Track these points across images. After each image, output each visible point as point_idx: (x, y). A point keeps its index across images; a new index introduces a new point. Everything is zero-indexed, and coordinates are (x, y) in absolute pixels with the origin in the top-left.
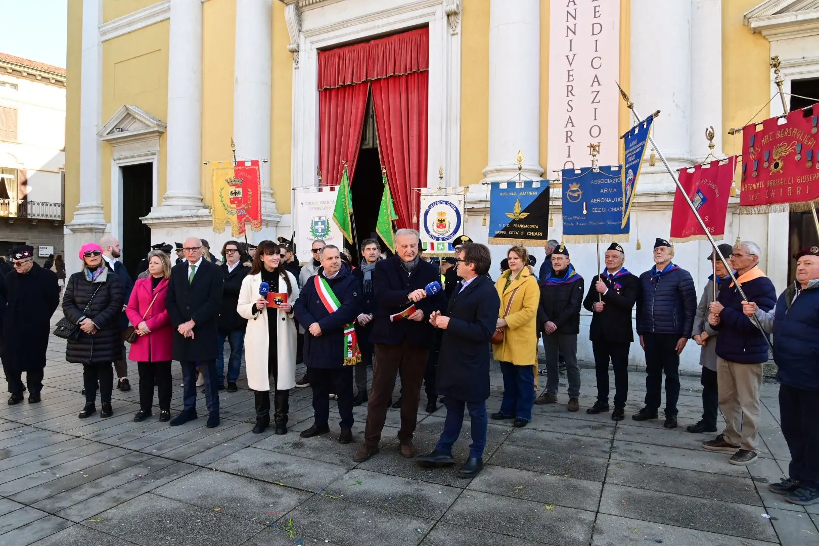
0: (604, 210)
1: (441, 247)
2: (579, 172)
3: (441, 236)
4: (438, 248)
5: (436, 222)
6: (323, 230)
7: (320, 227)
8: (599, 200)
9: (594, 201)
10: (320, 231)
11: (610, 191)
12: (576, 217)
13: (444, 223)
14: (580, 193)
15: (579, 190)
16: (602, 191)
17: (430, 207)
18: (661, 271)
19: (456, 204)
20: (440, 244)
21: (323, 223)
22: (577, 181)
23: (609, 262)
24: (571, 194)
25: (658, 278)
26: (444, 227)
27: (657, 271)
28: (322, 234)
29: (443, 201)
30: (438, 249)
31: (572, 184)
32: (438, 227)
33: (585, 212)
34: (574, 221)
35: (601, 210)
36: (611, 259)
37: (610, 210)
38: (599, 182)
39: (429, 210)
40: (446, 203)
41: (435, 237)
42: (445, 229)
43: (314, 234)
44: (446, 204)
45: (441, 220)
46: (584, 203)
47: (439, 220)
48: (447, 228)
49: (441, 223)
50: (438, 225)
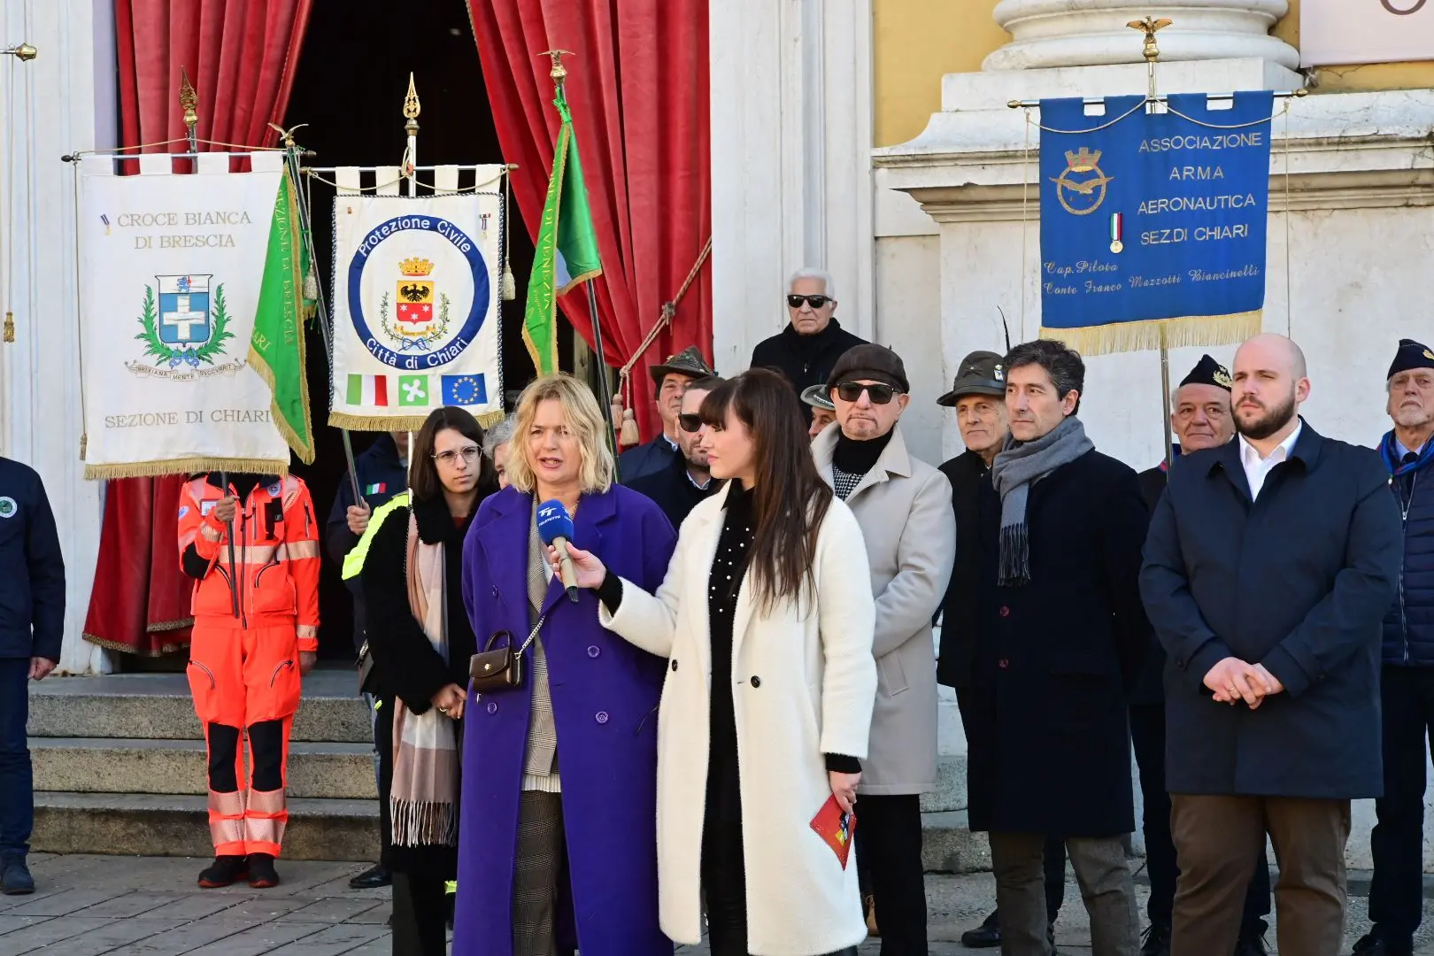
0: (1180, 235)
1: (413, 391)
2: (1099, 111)
3: (414, 351)
4: (403, 395)
5: (395, 297)
6: (198, 331)
7: (184, 319)
8: (1163, 204)
9: (1149, 208)
10: (184, 333)
11: (1203, 174)
12: (1085, 265)
13: (424, 300)
14: (1103, 181)
15: (1099, 172)
16: (1175, 174)
17: (371, 240)
18: (1418, 452)
19: (469, 228)
20: (409, 380)
21: (199, 301)
22: (1090, 142)
23: (1193, 429)
24: (1071, 185)
25: (1410, 474)
26: (427, 317)
27: (1403, 450)
28: (196, 346)
29: (422, 218)
30: (402, 400)
31: (1076, 152)
32: (403, 316)
33: (1116, 247)
34: (1076, 280)
35: (1170, 237)
36: (1200, 416)
37: (1201, 234)
38: (1167, 144)
39: (368, 252)
40: (434, 224)
41: (392, 354)
42: (429, 323)
43: (154, 349)
44: (433, 228)
45: (415, 291)
46: (1116, 217)
47: (405, 291)
48: (436, 320)
49: (414, 300)
50: (404, 308)
